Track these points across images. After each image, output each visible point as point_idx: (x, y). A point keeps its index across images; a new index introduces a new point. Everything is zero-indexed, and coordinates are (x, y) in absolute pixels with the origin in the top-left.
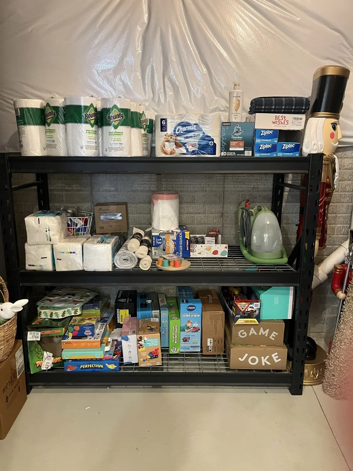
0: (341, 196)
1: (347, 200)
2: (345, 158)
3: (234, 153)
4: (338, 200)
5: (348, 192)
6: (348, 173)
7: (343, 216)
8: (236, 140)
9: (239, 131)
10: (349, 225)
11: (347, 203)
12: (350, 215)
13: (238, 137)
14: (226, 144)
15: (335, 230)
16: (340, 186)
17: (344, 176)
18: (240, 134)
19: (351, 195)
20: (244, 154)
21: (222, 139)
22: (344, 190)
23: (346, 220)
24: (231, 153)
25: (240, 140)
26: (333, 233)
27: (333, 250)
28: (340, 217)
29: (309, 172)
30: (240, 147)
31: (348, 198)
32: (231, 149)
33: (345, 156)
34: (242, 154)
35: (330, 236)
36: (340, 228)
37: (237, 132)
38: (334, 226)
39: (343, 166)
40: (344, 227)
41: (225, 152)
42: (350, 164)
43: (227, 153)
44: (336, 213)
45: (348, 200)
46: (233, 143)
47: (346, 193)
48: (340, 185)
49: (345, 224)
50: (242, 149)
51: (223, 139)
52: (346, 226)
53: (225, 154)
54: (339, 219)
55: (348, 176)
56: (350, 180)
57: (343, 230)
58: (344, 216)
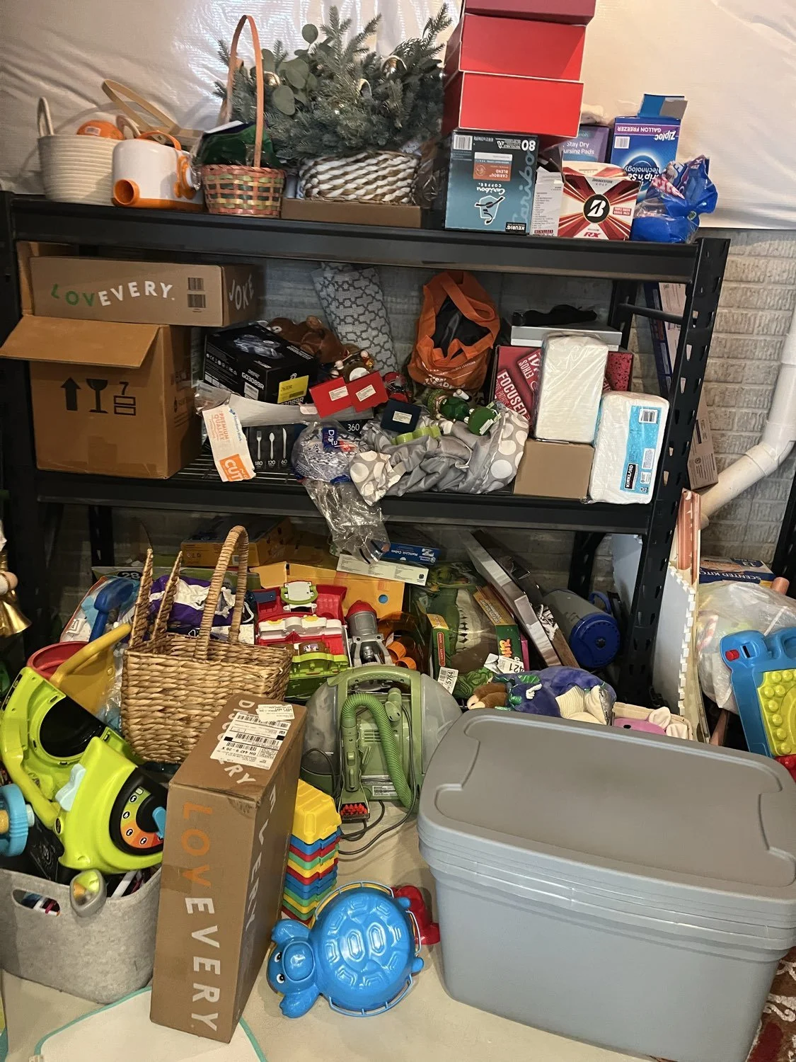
0: (756, 345)
1: (769, 353)
2: (774, 257)
3: (500, 144)
4: (748, 353)
5: (774, 335)
6: (779, 291)
7: (754, 390)
8: (494, 182)
9: (485, 208)
10: (766, 412)
11: (769, 360)
12: (770, 388)
13: (487, 190)
14: (520, 172)
15: (736, 420)
16: (757, 322)
17: (769, 300)
18: (482, 200)
19: (778, 345)
20: (474, 141)
21: (530, 189)
22: (765, 330)
23: (762, 399)
24: (508, 147)
25: (484, 182)
26: (730, 427)
27: (726, 464)
28: (748, 392)
29: (694, 282)
30: (486, 163)
31: (771, 350)
32: (510, 157)
33: (776, 253)
34: (479, 141)
35: (723, 432)
36: (748, 416)
37: (490, 205)
38: (734, 410)
39: (768, 275)
40: (756, 414)
41: (524, 149)
42: (784, 272)
43: (519, 148)
44: (741, 382)
45: (770, 355)
46: (503, 174)
47: (768, 339)
48: (758, 318)
49: (758, 408)
50: (478, 155)
51: (527, 189)
52: (759, 412)
53: (525, 144)
54: (747, 396)
55: (777, 298)
56: (780, 309)
57: (753, 422)
58: (759, 390)
